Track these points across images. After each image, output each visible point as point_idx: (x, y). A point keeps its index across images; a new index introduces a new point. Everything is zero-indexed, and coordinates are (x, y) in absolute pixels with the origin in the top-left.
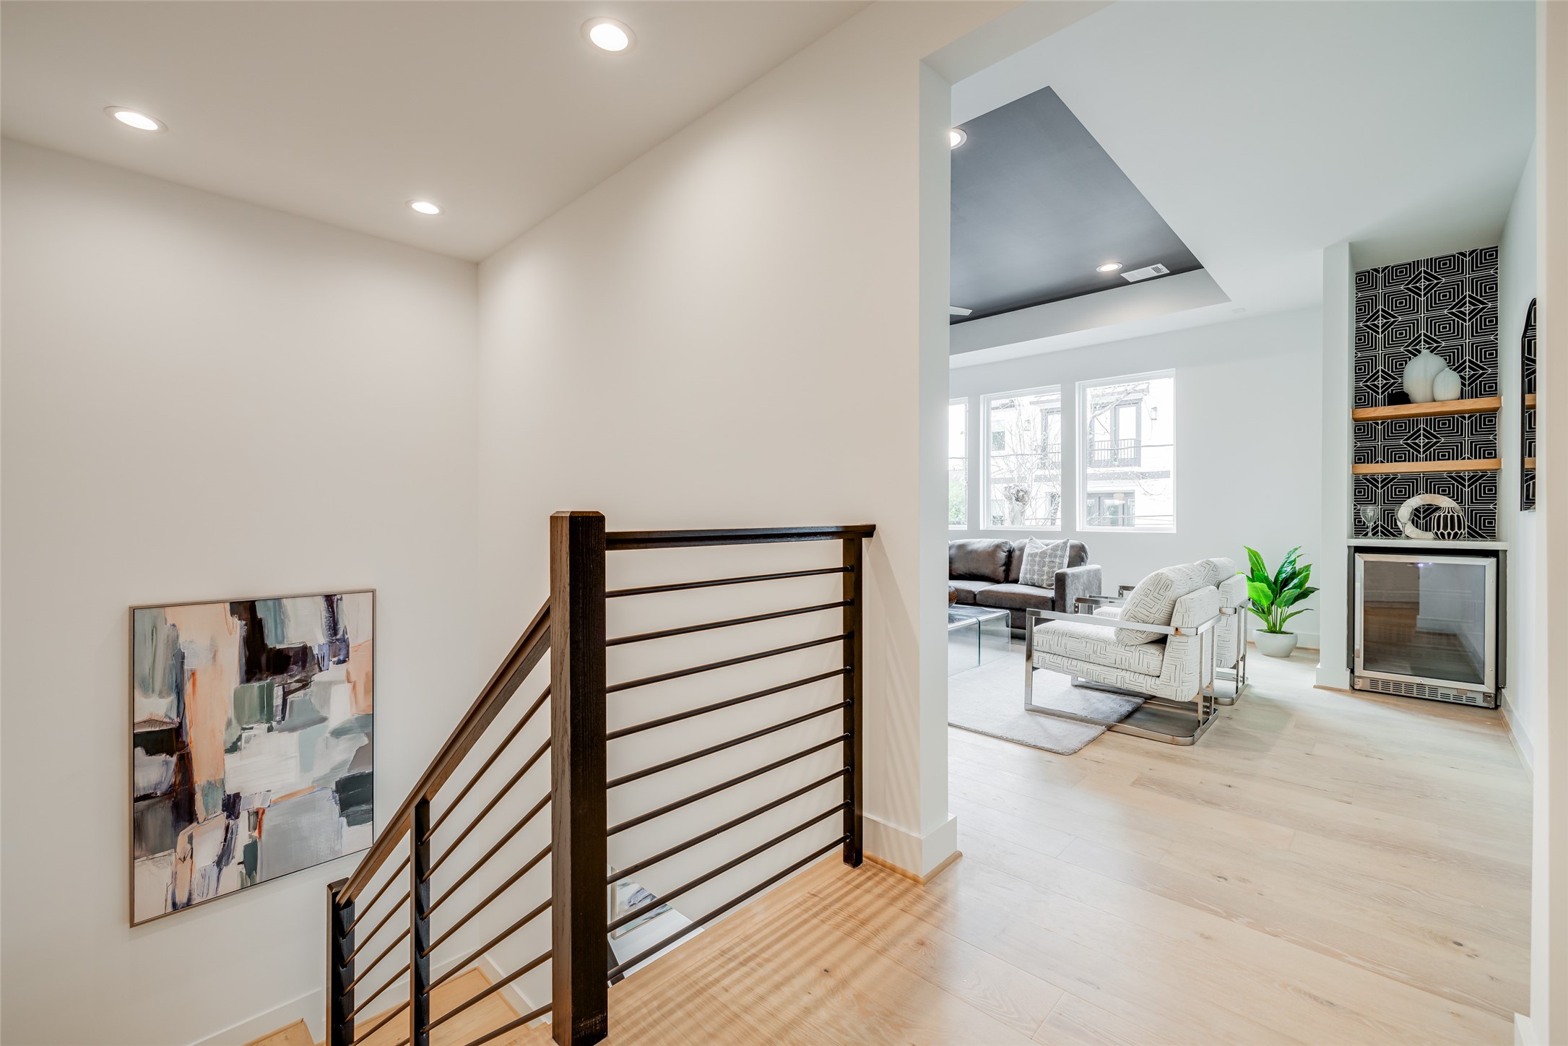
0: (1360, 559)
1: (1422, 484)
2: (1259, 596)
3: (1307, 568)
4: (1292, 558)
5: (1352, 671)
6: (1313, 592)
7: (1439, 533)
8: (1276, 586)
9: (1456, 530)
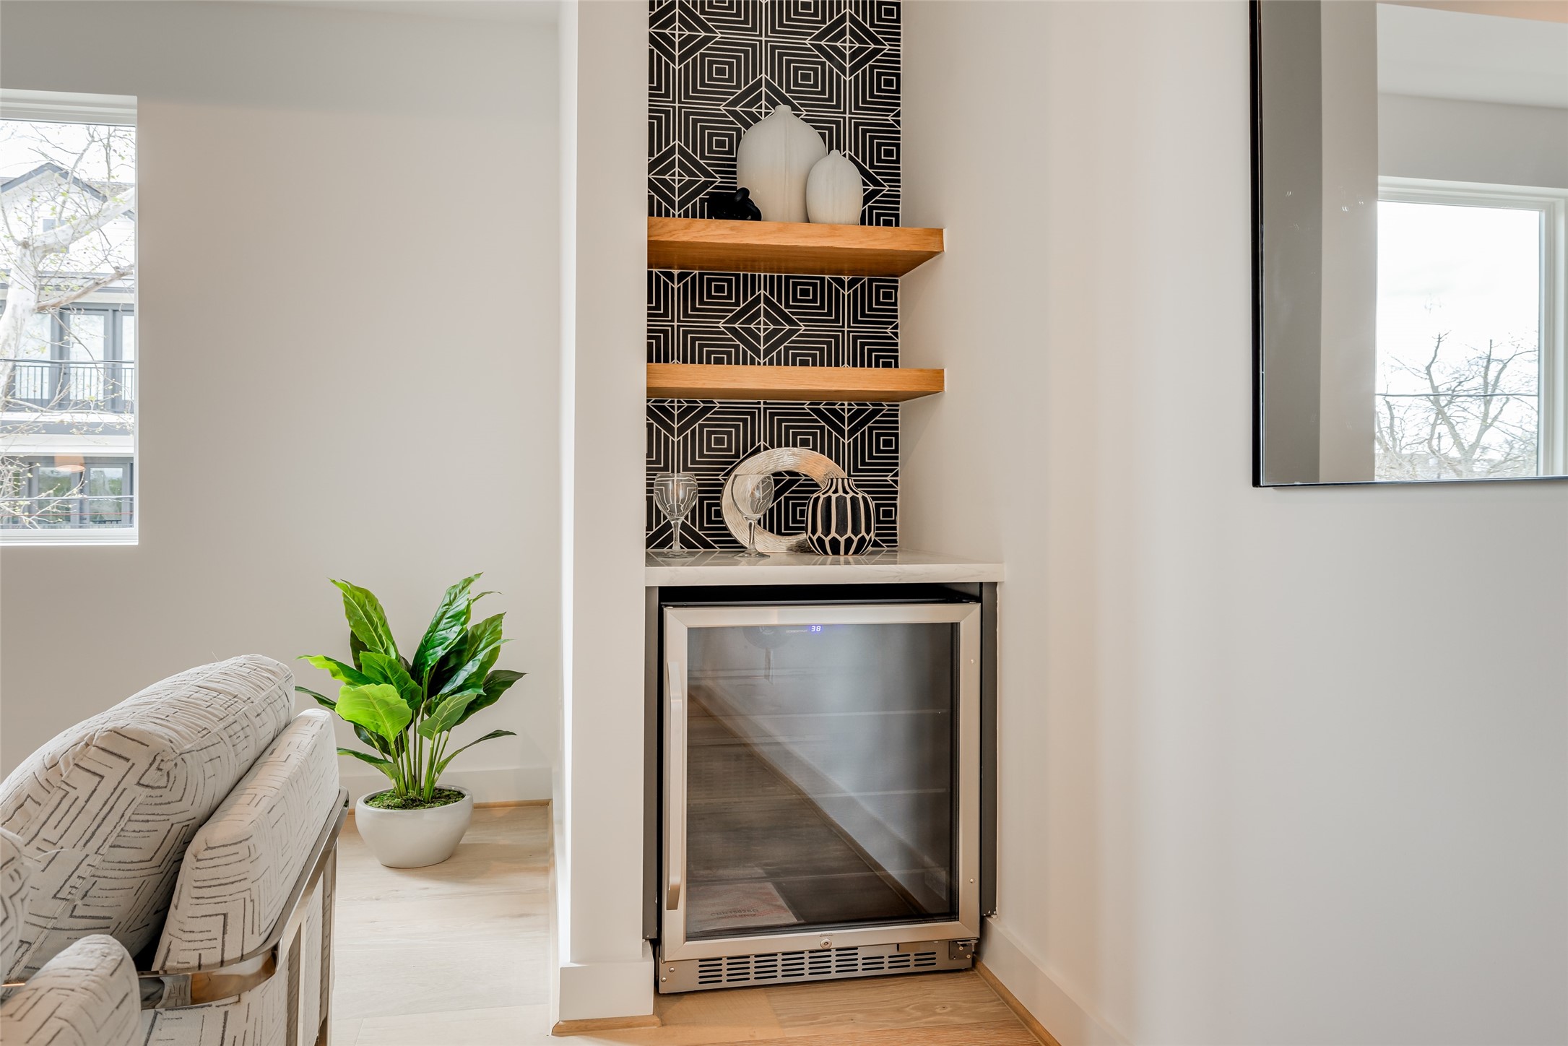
0: (679, 620)
1: (762, 425)
2: (374, 716)
3: (494, 622)
4: (461, 604)
5: (656, 943)
6: (509, 684)
7: (827, 540)
8: (420, 684)
9: (863, 533)
